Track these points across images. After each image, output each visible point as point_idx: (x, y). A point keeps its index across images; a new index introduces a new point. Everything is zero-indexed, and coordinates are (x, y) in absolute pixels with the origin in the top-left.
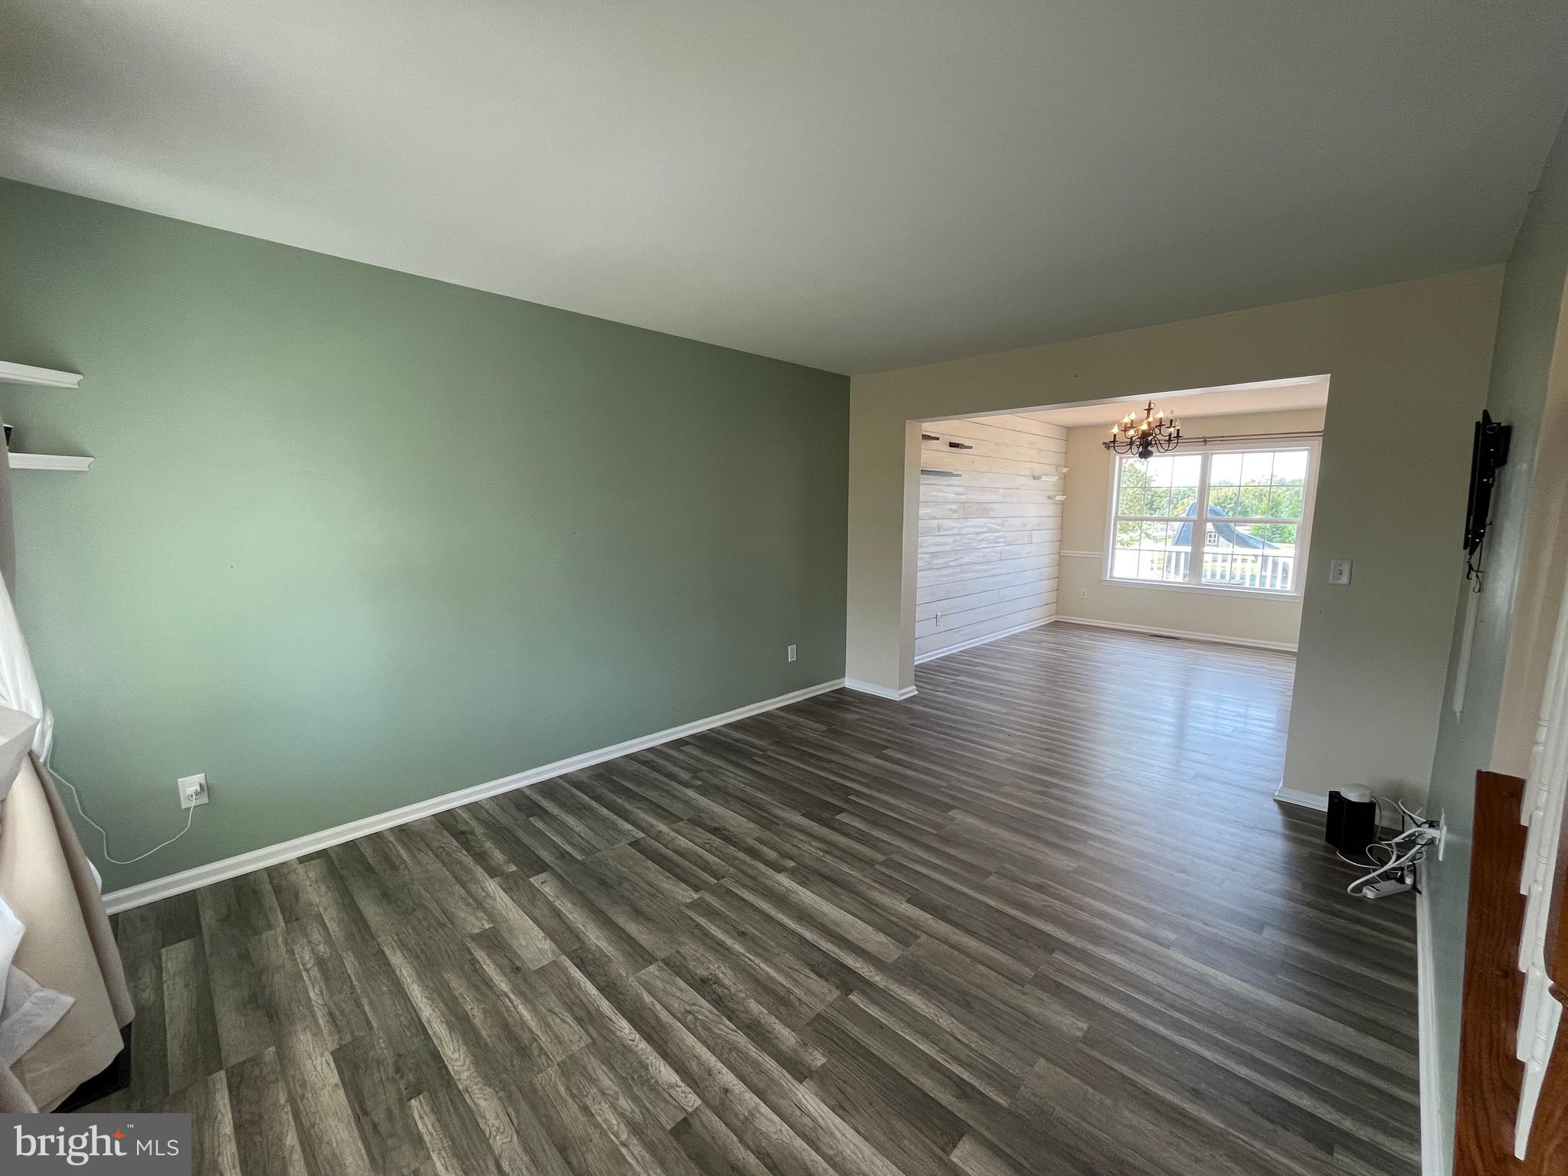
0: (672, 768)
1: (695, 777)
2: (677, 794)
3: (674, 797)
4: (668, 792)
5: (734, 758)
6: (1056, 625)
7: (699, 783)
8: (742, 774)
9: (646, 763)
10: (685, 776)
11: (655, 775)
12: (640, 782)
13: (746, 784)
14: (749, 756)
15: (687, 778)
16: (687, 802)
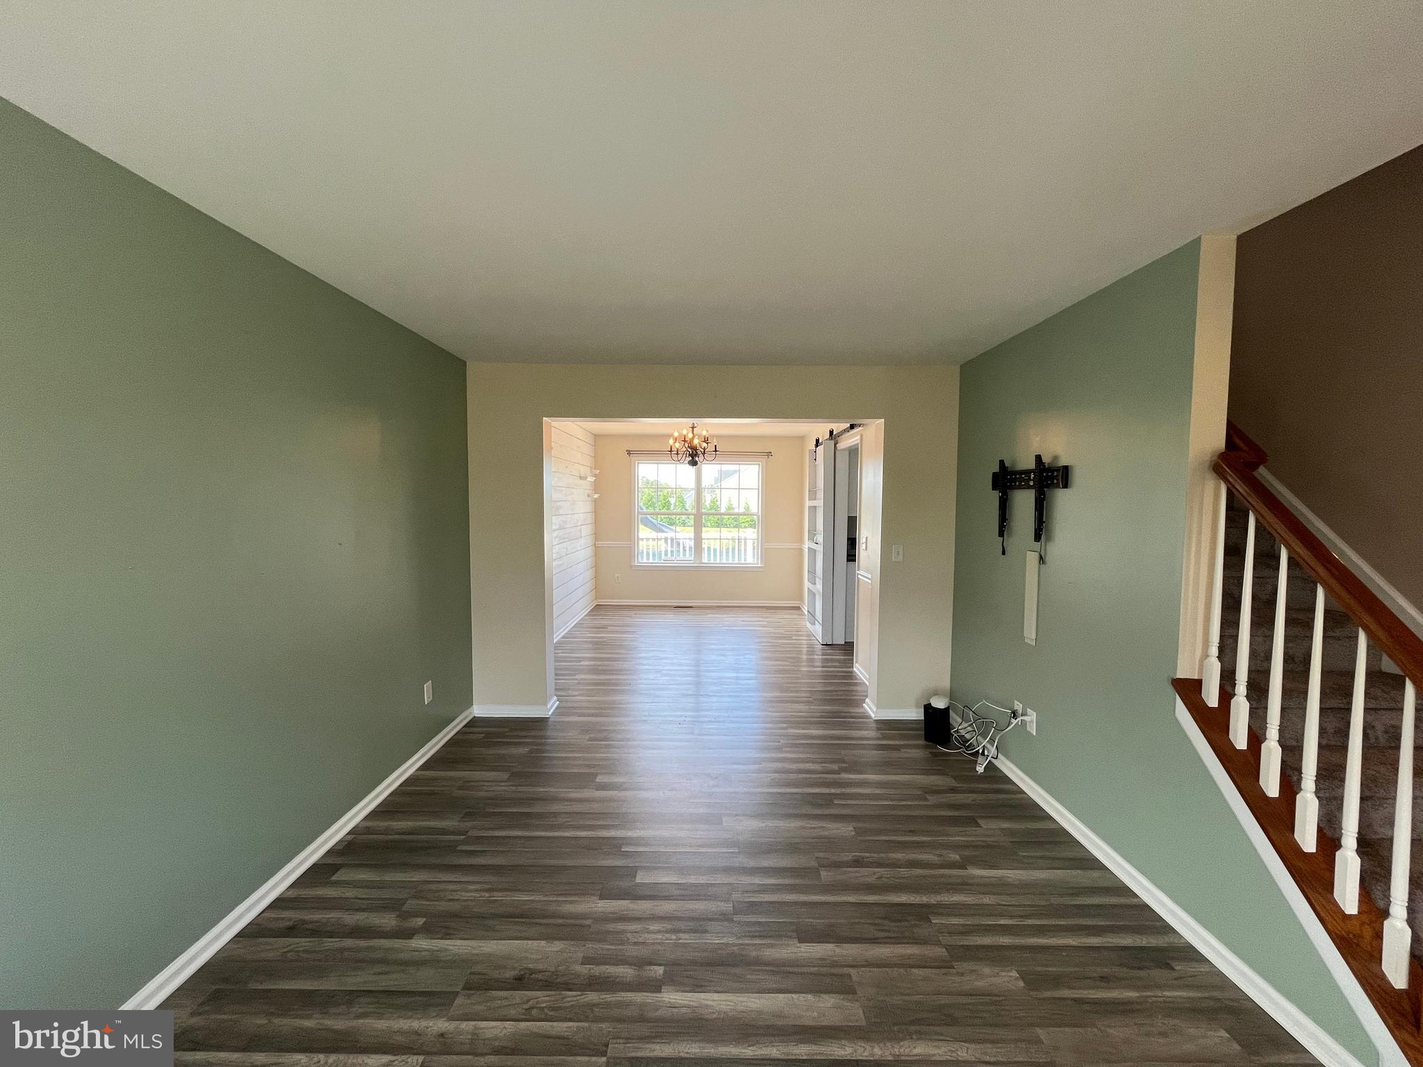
0: (350, 919)
1: (404, 916)
2: (402, 956)
3: (406, 963)
4: (383, 961)
5: (433, 861)
6: (598, 607)
7: (420, 921)
8: (470, 879)
9: (292, 930)
10: (388, 921)
11: (331, 943)
12: (318, 971)
13: (489, 890)
14: (451, 848)
15: (394, 923)
16: (433, 961)
